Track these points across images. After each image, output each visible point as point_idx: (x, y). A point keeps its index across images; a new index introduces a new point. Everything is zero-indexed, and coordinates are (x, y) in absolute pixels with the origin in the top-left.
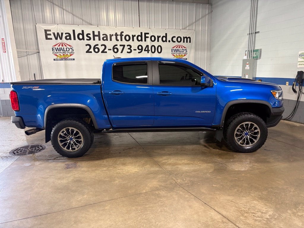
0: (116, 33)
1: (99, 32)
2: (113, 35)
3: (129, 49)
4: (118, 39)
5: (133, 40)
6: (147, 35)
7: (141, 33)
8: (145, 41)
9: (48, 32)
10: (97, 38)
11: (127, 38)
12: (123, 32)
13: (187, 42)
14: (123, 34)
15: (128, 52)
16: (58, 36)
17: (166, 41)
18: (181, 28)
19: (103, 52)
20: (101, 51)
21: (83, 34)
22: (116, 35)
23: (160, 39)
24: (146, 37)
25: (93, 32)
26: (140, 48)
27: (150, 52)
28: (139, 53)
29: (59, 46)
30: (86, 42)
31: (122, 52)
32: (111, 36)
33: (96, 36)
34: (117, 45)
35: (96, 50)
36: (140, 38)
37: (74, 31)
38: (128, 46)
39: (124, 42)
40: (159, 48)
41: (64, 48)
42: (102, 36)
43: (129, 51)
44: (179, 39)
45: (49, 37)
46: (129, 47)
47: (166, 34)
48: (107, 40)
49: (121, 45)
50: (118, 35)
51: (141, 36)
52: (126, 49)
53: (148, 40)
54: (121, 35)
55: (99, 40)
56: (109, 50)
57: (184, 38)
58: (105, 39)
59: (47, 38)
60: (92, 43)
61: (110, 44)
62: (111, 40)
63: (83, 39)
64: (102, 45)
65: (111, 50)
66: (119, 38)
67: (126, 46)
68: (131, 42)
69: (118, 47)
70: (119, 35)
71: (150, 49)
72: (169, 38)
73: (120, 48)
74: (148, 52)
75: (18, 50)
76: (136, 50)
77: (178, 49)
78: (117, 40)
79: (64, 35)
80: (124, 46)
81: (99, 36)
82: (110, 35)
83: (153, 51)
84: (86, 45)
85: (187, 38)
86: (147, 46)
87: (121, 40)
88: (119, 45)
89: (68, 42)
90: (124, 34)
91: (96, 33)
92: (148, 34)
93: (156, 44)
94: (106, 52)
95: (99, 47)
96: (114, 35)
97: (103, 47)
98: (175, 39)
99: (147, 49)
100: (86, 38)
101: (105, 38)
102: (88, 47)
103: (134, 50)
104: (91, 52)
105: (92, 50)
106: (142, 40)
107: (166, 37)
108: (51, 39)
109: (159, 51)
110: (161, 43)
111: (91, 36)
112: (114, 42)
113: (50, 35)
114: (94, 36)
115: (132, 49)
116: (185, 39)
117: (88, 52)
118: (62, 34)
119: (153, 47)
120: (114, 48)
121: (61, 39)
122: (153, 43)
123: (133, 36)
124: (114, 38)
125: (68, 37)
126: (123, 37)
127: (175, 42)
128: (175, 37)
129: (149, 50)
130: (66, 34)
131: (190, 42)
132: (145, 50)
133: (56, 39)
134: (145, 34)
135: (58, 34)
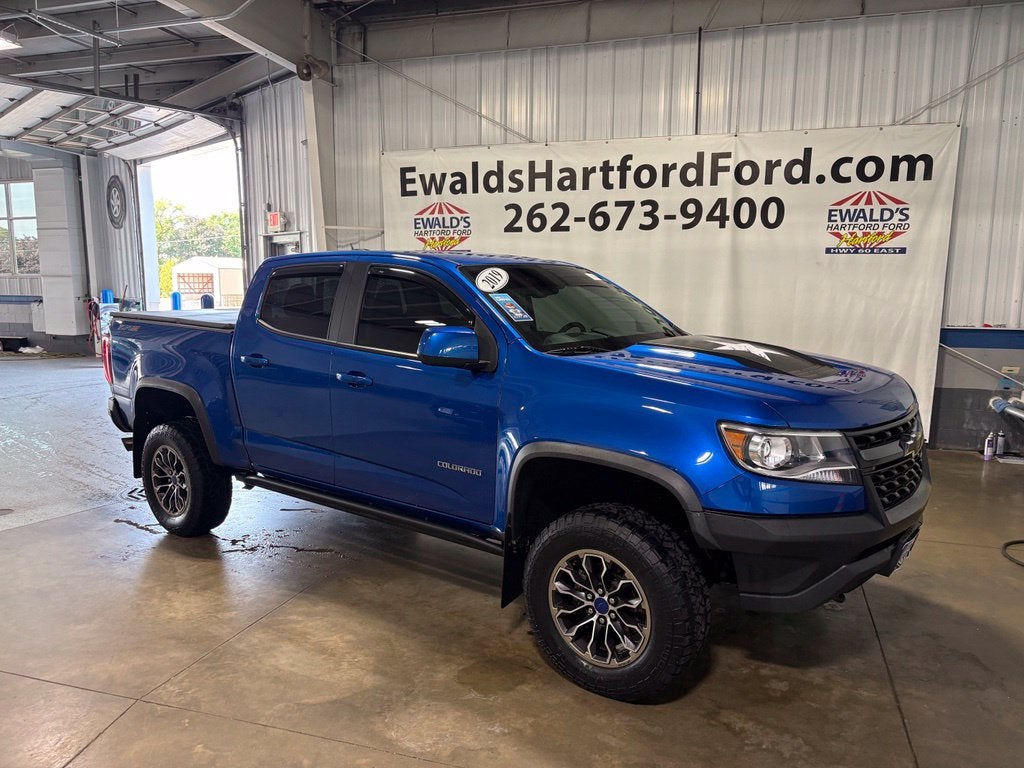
0: (606, 163)
1: (549, 164)
2: (593, 170)
3: (646, 214)
4: (611, 182)
5: (666, 183)
6: (722, 162)
7: (701, 156)
8: (714, 182)
9: (409, 176)
10: (540, 183)
11: (645, 176)
12: (629, 157)
13: (911, 176)
14: (629, 163)
15: (642, 227)
16: (433, 185)
17: (805, 178)
18: (888, 119)
19: (557, 228)
20: (550, 223)
21: (499, 174)
22: (606, 168)
23: (779, 173)
24: (716, 170)
25: (532, 165)
26: (691, 209)
27: (730, 223)
28: (686, 227)
29: (433, 213)
30: (507, 197)
31: (620, 227)
32: (587, 172)
33: (541, 175)
34: (604, 204)
35: (537, 222)
36: (692, 175)
37: (475, 165)
38: (644, 203)
39: (633, 192)
40: (773, 207)
41: (444, 219)
42: (556, 176)
43: (648, 221)
44: (870, 168)
45: (410, 187)
46: (648, 208)
47: (808, 152)
48: (573, 187)
49: (618, 204)
50: (612, 169)
51: (699, 167)
52: (638, 216)
53: (727, 179)
54: (624, 168)
55: (549, 187)
56: (577, 220)
57: (896, 161)
58: (567, 183)
59: (405, 193)
60: (525, 199)
61: (580, 202)
62: (586, 186)
63: (500, 188)
64: (555, 206)
65: (583, 219)
66: (614, 177)
67: (637, 205)
68: (656, 192)
69: (609, 209)
70: (615, 169)
71: (730, 212)
72: (821, 165)
73: (616, 214)
74: (722, 226)
75: (328, 227)
76: (673, 217)
77: (863, 210)
78: (607, 185)
79: (449, 180)
80: (630, 205)
81: (548, 175)
82: (585, 169)
83: (744, 219)
84: (507, 207)
85: (912, 161)
86: (722, 202)
87: (623, 185)
88: (611, 204)
89: (459, 200)
90: (634, 164)
91: (540, 168)
92: (728, 155)
93: (759, 192)
94: (567, 229)
95: (546, 211)
96: (598, 170)
97: (560, 212)
98: (847, 170)
99: (717, 213)
100: (507, 184)
101: (569, 181)
102: (512, 213)
103: (667, 217)
104: (520, 229)
105: (522, 223)
106: (699, 181)
107: (806, 163)
108: (414, 193)
109: (772, 218)
110: (779, 187)
111: (524, 178)
112: (597, 192)
113: (413, 181)
114: (533, 176)
115: (660, 214)
116: (904, 167)
117: (510, 228)
118: (444, 176)
119: (745, 207)
120: (593, 215)
121: (439, 191)
122: (746, 191)
123: (667, 169)
124: (596, 178)
125: (460, 185)
126: (630, 175)
127: (848, 180)
128: (849, 160)
129: (727, 218)
130: (453, 175)
131: (928, 175)
132: (710, 218)
133: (427, 192)
134: (716, 157)
135: (433, 176)
